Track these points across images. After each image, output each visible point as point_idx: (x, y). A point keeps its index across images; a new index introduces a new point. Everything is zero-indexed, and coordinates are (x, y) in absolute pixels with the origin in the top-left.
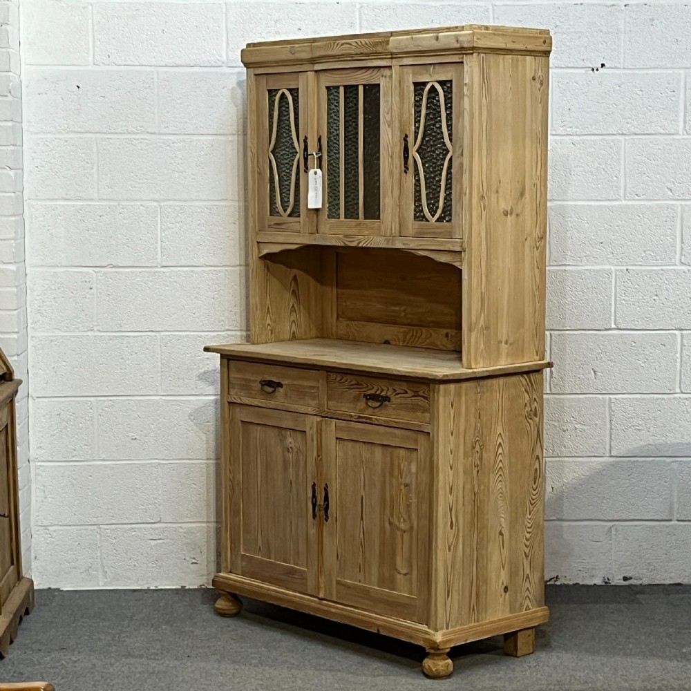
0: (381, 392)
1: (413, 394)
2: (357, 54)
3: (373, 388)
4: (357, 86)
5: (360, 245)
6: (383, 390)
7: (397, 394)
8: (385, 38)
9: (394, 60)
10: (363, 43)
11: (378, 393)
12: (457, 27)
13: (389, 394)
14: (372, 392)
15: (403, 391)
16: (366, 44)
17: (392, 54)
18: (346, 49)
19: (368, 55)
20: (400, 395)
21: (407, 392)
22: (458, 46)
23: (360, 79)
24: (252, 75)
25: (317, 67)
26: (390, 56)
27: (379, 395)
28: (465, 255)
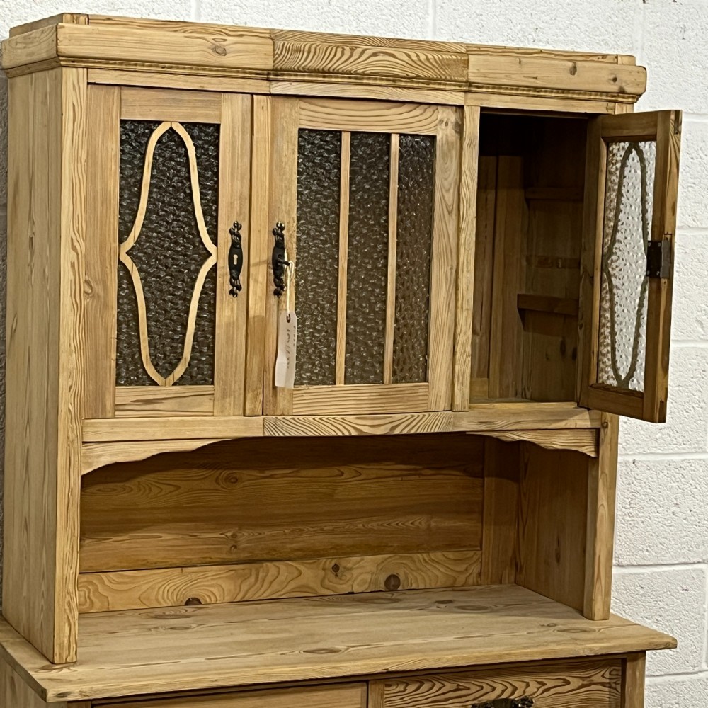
0: (513, 693)
1: (580, 682)
2: (407, 77)
3: (494, 689)
4: (388, 136)
5: (397, 432)
6: (515, 689)
7: (548, 690)
8: (464, 54)
9: (470, 95)
10: (423, 57)
11: (504, 696)
12: (604, 56)
13: (529, 691)
14: (493, 696)
15: (560, 683)
16: (428, 59)
17: (470, 84)
18: (382, 64)
19: (429, 80)
20: (552, 691)
21: (567, 683)
22: (614, 88)
23: (396, 123)
24: (83, 85)
25: (278, 88)
26: (467, 88)
27: (506, 700)
28: (605, 435)
